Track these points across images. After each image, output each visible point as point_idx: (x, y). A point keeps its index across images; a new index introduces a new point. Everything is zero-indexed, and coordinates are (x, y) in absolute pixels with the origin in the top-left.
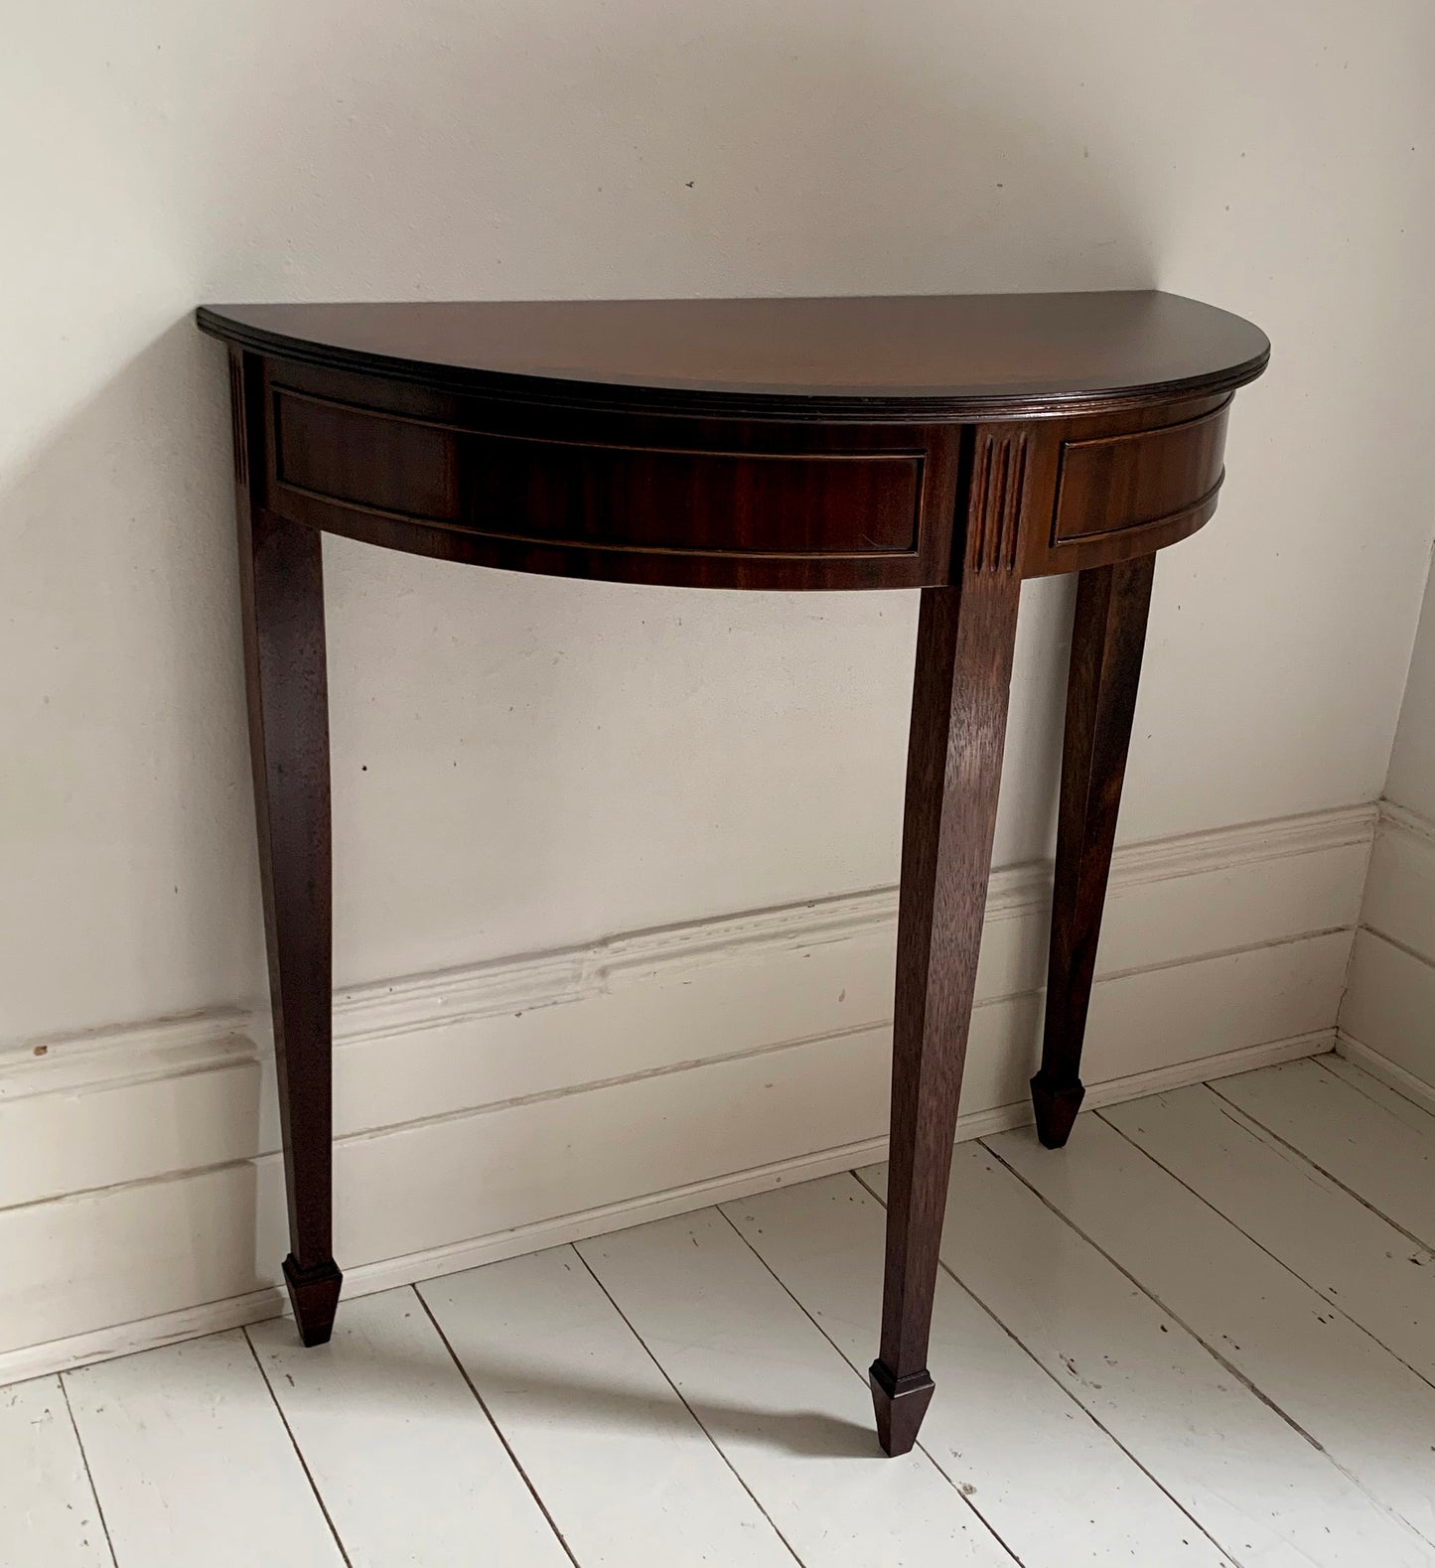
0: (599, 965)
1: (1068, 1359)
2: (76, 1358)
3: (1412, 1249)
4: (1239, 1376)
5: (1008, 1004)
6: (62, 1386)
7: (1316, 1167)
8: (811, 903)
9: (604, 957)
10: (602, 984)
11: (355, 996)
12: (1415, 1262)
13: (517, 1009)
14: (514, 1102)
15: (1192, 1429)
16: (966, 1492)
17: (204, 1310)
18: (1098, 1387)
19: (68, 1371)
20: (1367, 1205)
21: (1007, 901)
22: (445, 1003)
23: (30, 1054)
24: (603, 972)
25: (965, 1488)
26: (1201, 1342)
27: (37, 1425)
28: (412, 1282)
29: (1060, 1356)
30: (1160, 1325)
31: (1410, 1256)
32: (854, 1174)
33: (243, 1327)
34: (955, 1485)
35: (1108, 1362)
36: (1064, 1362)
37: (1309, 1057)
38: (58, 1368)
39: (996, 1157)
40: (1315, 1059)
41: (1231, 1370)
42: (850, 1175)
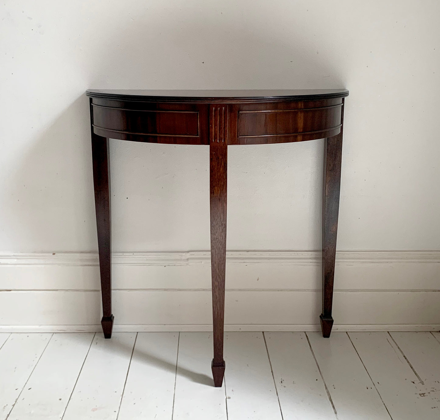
0: (187, 258)
1: (283, 380)
2: (58, 330)
3: (415, 379)
4: (329, 394)
5: (314, 293)
6: (52, 336)
7: (404, 356)
8: (248, 251)
9: (188, 255)
10: (187, 262)
11: (125, 254)
12: (414, 383)
13: (165, 265)
14: (165, 290)
15: (302, 401)
16: (228, 398)
17: (87, 326)
18: (285, 387)
19: (56, 333)
21: (311, 260)
22: (147, 260)
23: (52, 254)
24: (188, 259)
26: (325, 385)
28: (137, 331)
29: (281, 379)
30: (317, 379)
31: (413, 381)
32: (263, 332)
33: (96, 333)
34: (226, 396)
35: (293, 383)
36: (281, 380)
37: (430, 332)
38: (54, 332)
39: (307, 336)
40: (432, 332)
41: (328, 392)
42: (262, 332)
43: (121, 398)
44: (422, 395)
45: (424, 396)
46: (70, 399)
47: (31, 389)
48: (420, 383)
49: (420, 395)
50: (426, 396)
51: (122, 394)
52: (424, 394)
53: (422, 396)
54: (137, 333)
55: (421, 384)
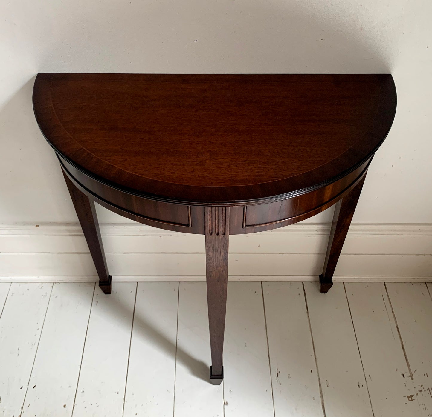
1: (279, 371)
2: (58, 280)
3: (405, 370)
4: (322, 397)
6: (52, 287)
7: (397, 328)
12: (404, 376)
13: (161, 235)
15: (296, 409)
16: (226, 404)
17: (86, 277)
18: (280, 384)
19: (56, 283)
20: (403, 348)
22: (141, 231)
23: (35, 226)
25: (226, 402)
26: (319, 380)
27: (43, 296)
28: (138, 281)
29: (278, 369)
30: (311, 369)
31: (403, 373)
32: (262, 282)
33: (96, 282)
34: (224, 401)
35: (289, 377)
36: (277, 372)
37: (425, 283)
38: (54, 282)
39: (304, 291)
40: (427, 284)
41: (321, 393)
42: (260, 283)
43: (123, 403)
44: (410, 399)
45: (412, 400)
46: (74, 406)
47: (35, 387)
48: (410, 376)
49: (409, 397)
50: (413, 400)
51: (124, 397)
52: (412, 396)
53: (410, 401)
54: (137, 283)
55: (410, 378)
